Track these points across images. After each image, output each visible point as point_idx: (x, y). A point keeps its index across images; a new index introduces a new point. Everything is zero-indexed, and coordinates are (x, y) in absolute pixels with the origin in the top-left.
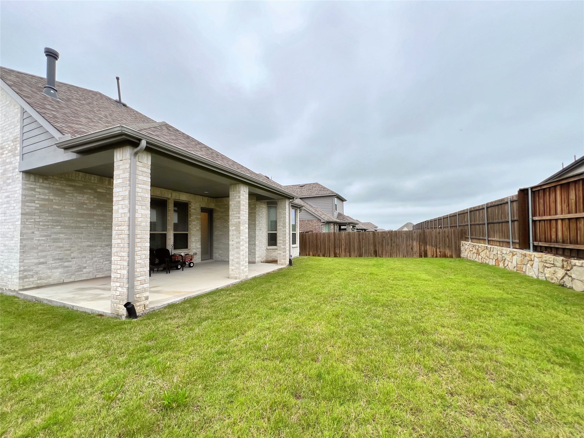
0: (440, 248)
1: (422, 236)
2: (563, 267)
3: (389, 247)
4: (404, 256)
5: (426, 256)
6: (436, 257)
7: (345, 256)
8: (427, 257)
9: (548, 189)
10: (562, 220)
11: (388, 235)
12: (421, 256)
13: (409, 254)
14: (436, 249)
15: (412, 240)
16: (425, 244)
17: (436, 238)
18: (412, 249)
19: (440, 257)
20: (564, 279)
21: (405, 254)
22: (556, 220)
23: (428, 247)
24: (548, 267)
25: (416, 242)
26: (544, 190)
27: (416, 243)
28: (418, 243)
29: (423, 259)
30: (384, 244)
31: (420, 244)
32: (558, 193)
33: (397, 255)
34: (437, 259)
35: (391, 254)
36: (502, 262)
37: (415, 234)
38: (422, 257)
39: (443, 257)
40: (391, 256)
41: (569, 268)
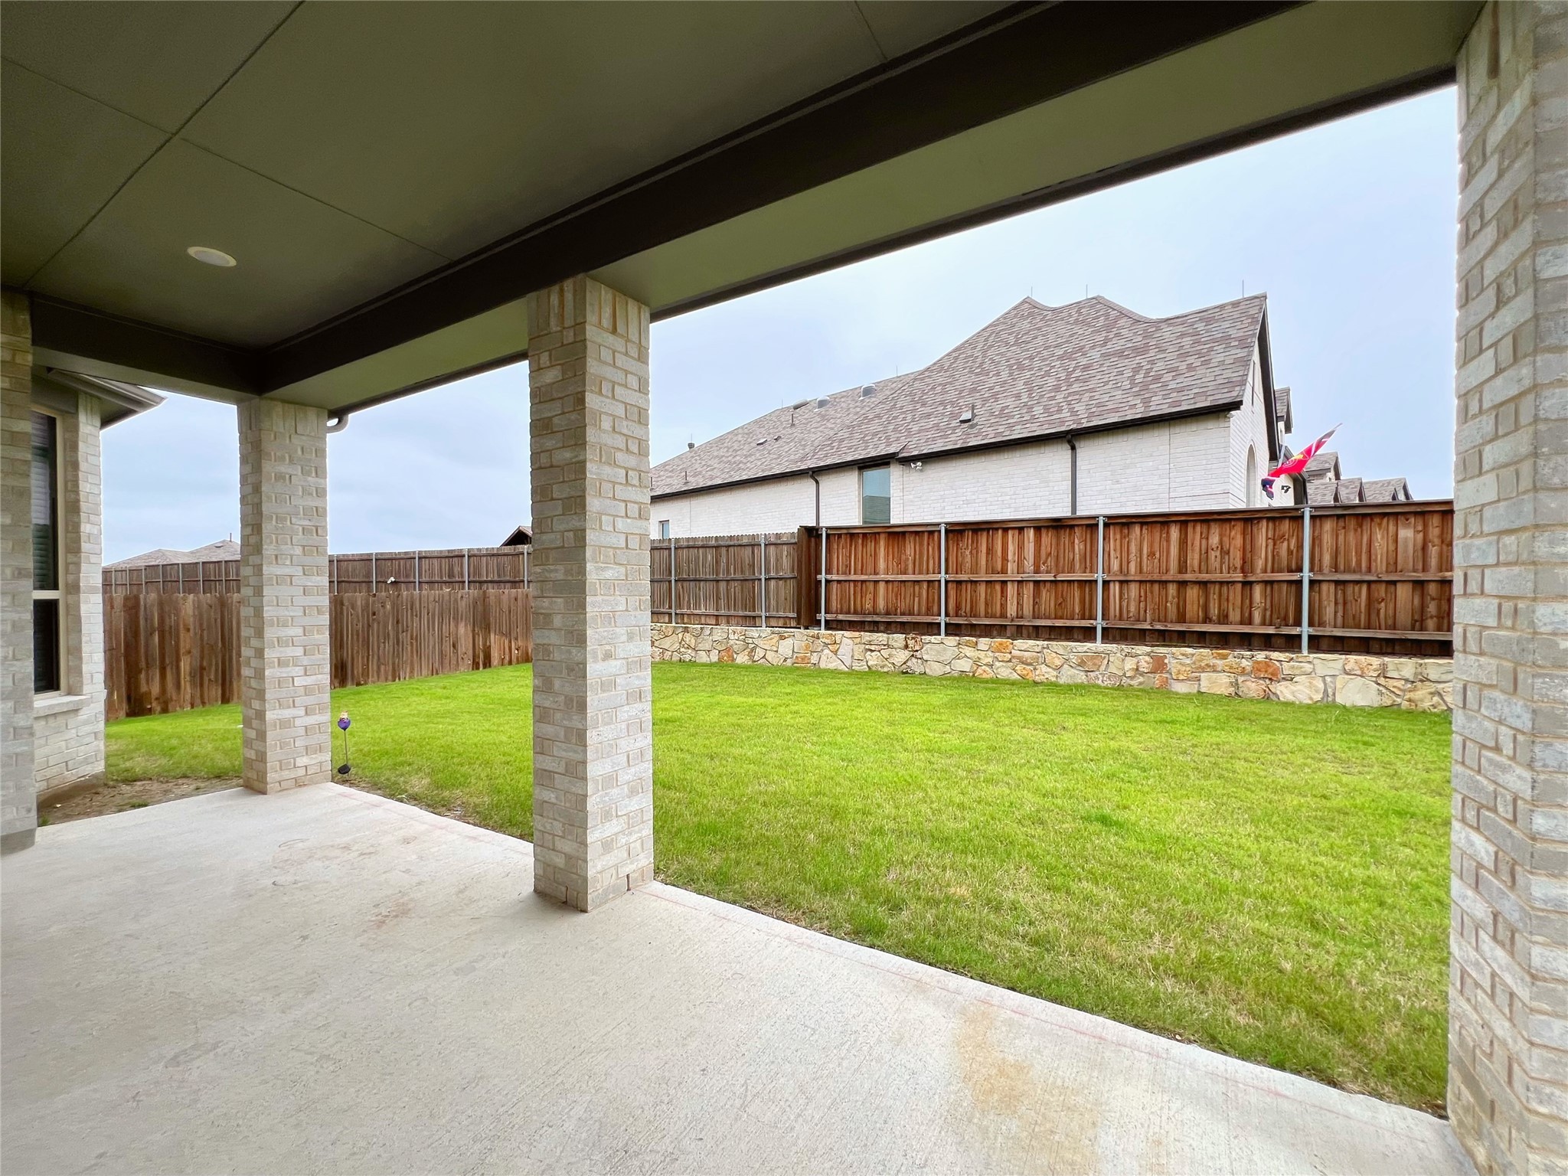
0: (516, 639)
1: (480, 608)
2: (906, 647)
3: (388, 647)
4: (434, 672)
5: (487, 663)
6: (510, 663)
7: (200, 701)
8: (490, 666)
9: (861, 536)
10: (887, 582)
11: (388, 607)
12: (476, 666)
13: (447, 661)
14: (510, 642)
15: (456, 619)
16: (487, 628)
17: (510, 612)
18: (454, 646)
19: (518, 662)
20: (909, 664)
21: (436, 665)
22: (876, 582)
23: (492, 636)
24: (872, 651)
25: (466, 625)
26: (852, 535)
27: (466, 630)
28: (470, 628)
29: (483, 675)
30: (373, 639)
31: (474, 630)
32: (882, 543)
33: (412, 672)
34: (510, 668)
35: (394, 670)
36: (746, 652)
37: (464, 603)
38: (478, 668)
39: (522, 662)
40: (395, 676)
41: (917, 648)
